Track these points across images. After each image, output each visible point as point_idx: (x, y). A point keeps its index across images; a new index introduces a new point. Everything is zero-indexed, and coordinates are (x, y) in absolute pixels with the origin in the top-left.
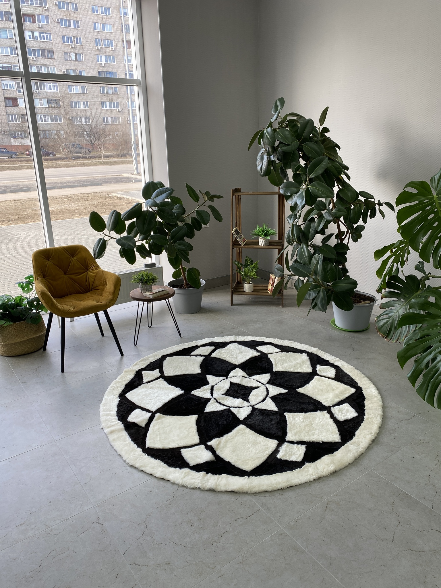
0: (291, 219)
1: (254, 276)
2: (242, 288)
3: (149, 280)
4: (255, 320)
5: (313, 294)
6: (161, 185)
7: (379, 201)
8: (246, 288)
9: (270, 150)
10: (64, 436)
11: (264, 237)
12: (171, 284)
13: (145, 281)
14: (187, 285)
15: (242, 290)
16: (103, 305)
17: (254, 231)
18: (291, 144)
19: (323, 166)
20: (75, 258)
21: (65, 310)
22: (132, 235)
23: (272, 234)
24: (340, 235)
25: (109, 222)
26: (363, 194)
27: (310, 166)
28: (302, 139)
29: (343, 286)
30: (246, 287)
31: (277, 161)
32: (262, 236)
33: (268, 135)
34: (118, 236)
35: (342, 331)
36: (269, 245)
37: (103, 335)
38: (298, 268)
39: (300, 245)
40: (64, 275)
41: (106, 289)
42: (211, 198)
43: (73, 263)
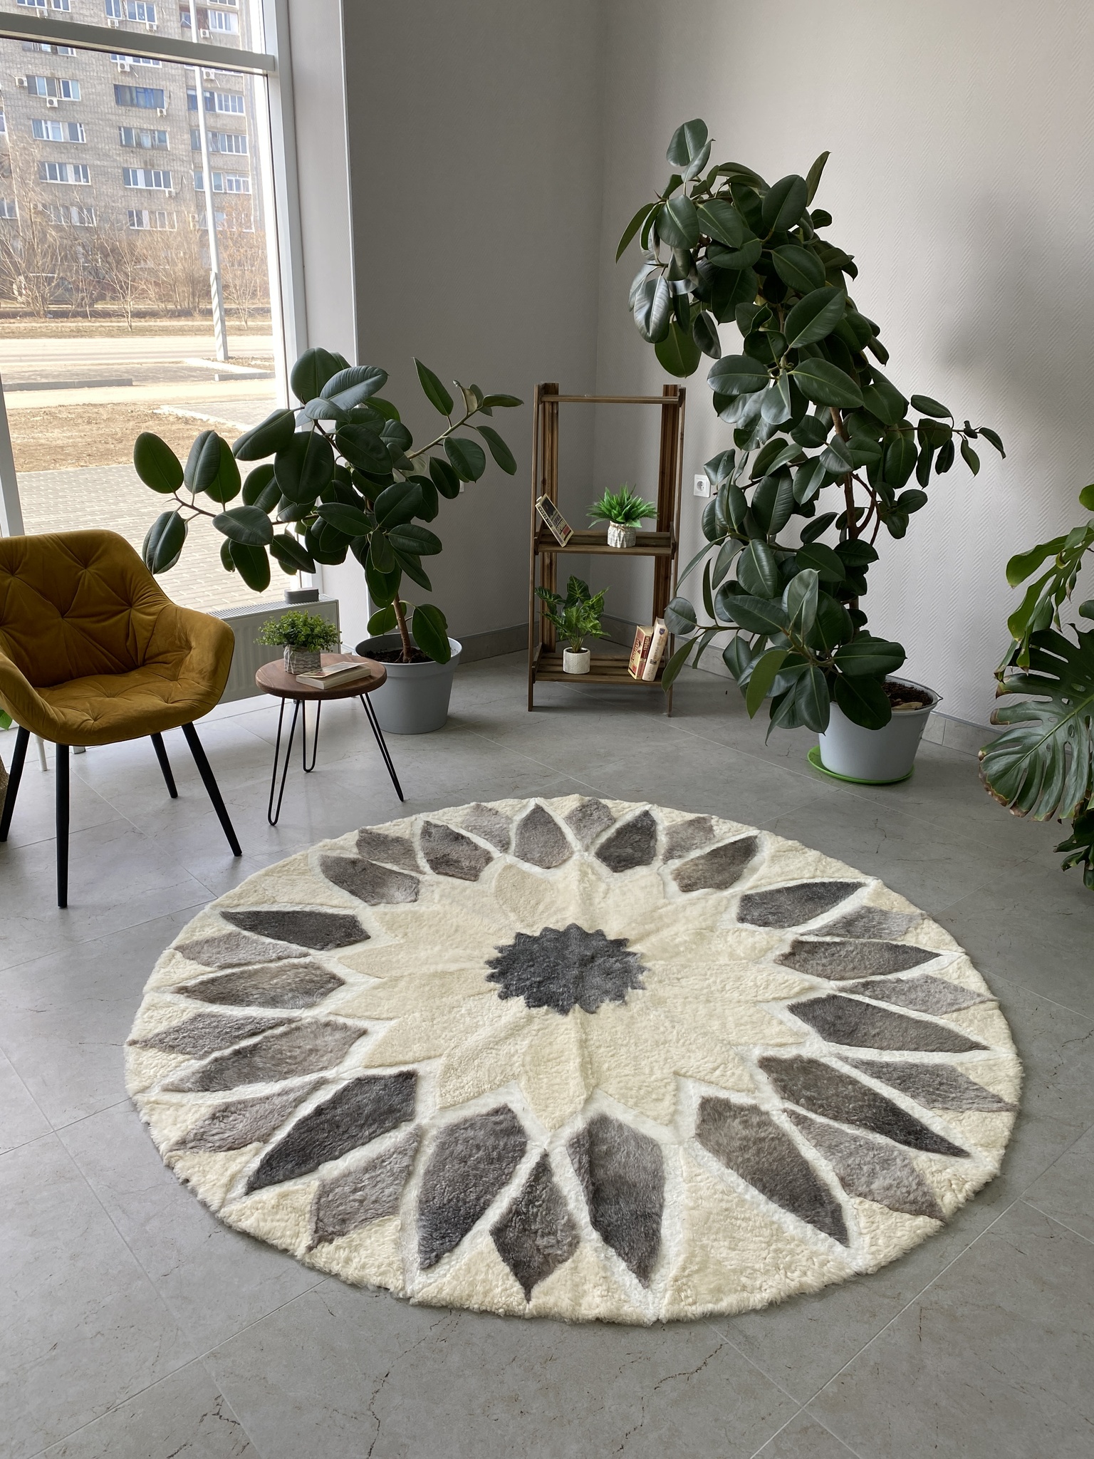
0: (716, 470)
1: (594, 632)
2: (558, 662)
3: (313, 638)
4: (602, 750)
5: (779, 685)
6: (339, 363)
7: (967, 423)
8: (571, 664)
9: (679, 263)
10: (82, 1114)
11: (623, 523)
12: (365, 650)
13: (303, 638)
14: (411, 652)
15: (558, 669)
16: (182, 708)
17: (596, 504)
18: (742, 248)
19: (831, 314)
20: (92, 569)
21: (70, 723)
22: (259, 505)
23: (645, 516)
24: (850, 518)
25: (193, 463)
26: (921, 403)
27: (792, 314)
28: (770, 234)
29: (864, 661)
30: (572, 662)
31: (691, 297)
32: (619, 519)
33: (676, 219)
34: (217, 508)
35: (843, 784)
36: (637, 545)
37: (174, 794)
38: (746, 607)
39: (746, 543)
40: (60, 619)
41: (191, 663)
42: (487, 404)
43: (86, 583)
